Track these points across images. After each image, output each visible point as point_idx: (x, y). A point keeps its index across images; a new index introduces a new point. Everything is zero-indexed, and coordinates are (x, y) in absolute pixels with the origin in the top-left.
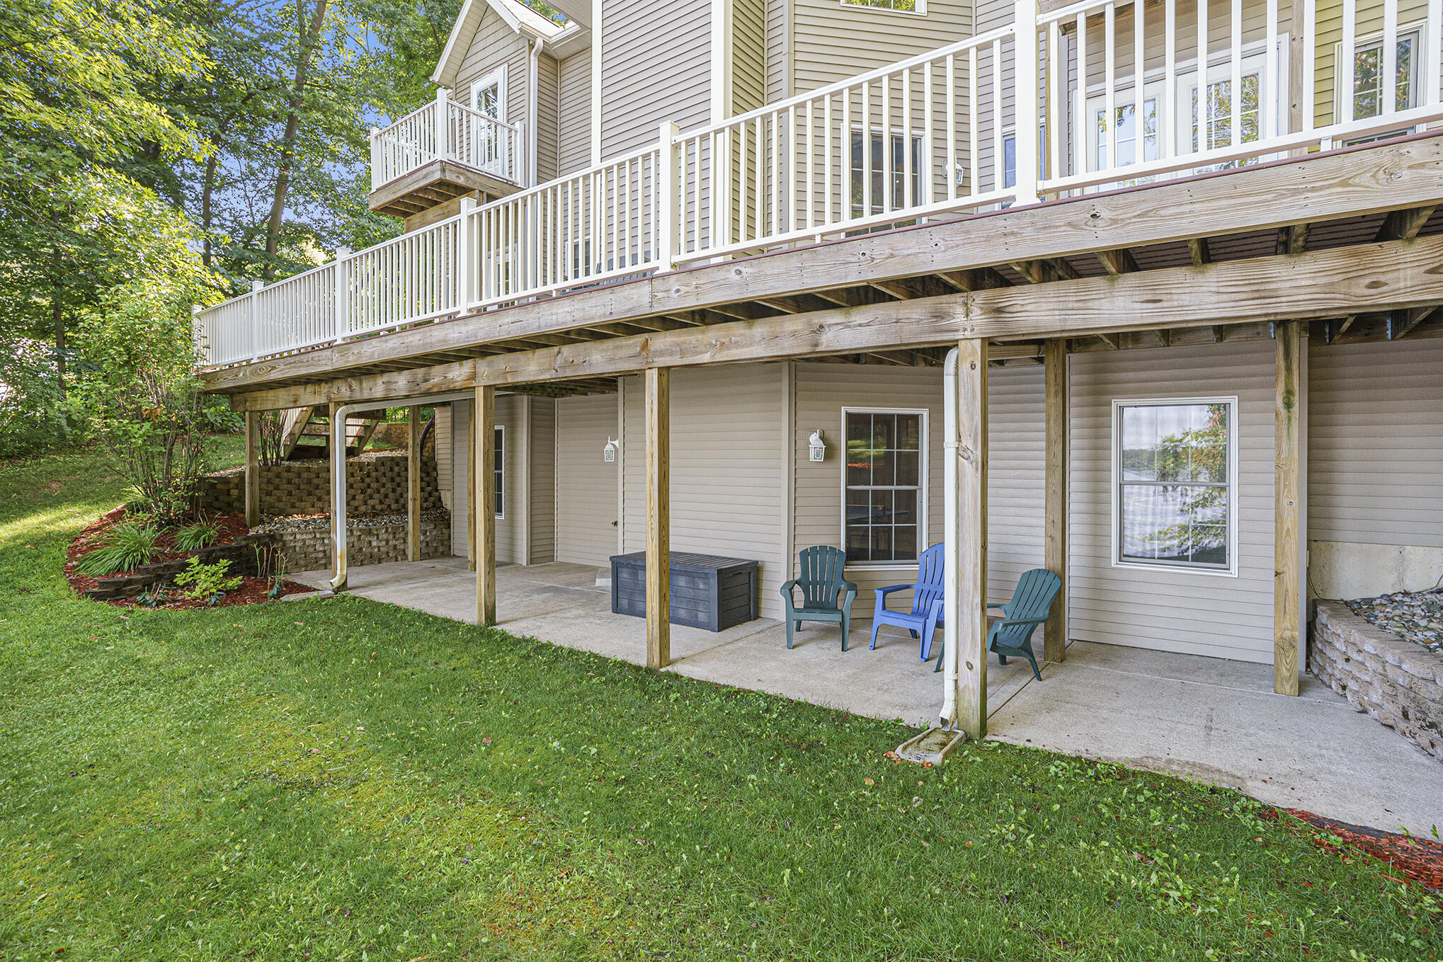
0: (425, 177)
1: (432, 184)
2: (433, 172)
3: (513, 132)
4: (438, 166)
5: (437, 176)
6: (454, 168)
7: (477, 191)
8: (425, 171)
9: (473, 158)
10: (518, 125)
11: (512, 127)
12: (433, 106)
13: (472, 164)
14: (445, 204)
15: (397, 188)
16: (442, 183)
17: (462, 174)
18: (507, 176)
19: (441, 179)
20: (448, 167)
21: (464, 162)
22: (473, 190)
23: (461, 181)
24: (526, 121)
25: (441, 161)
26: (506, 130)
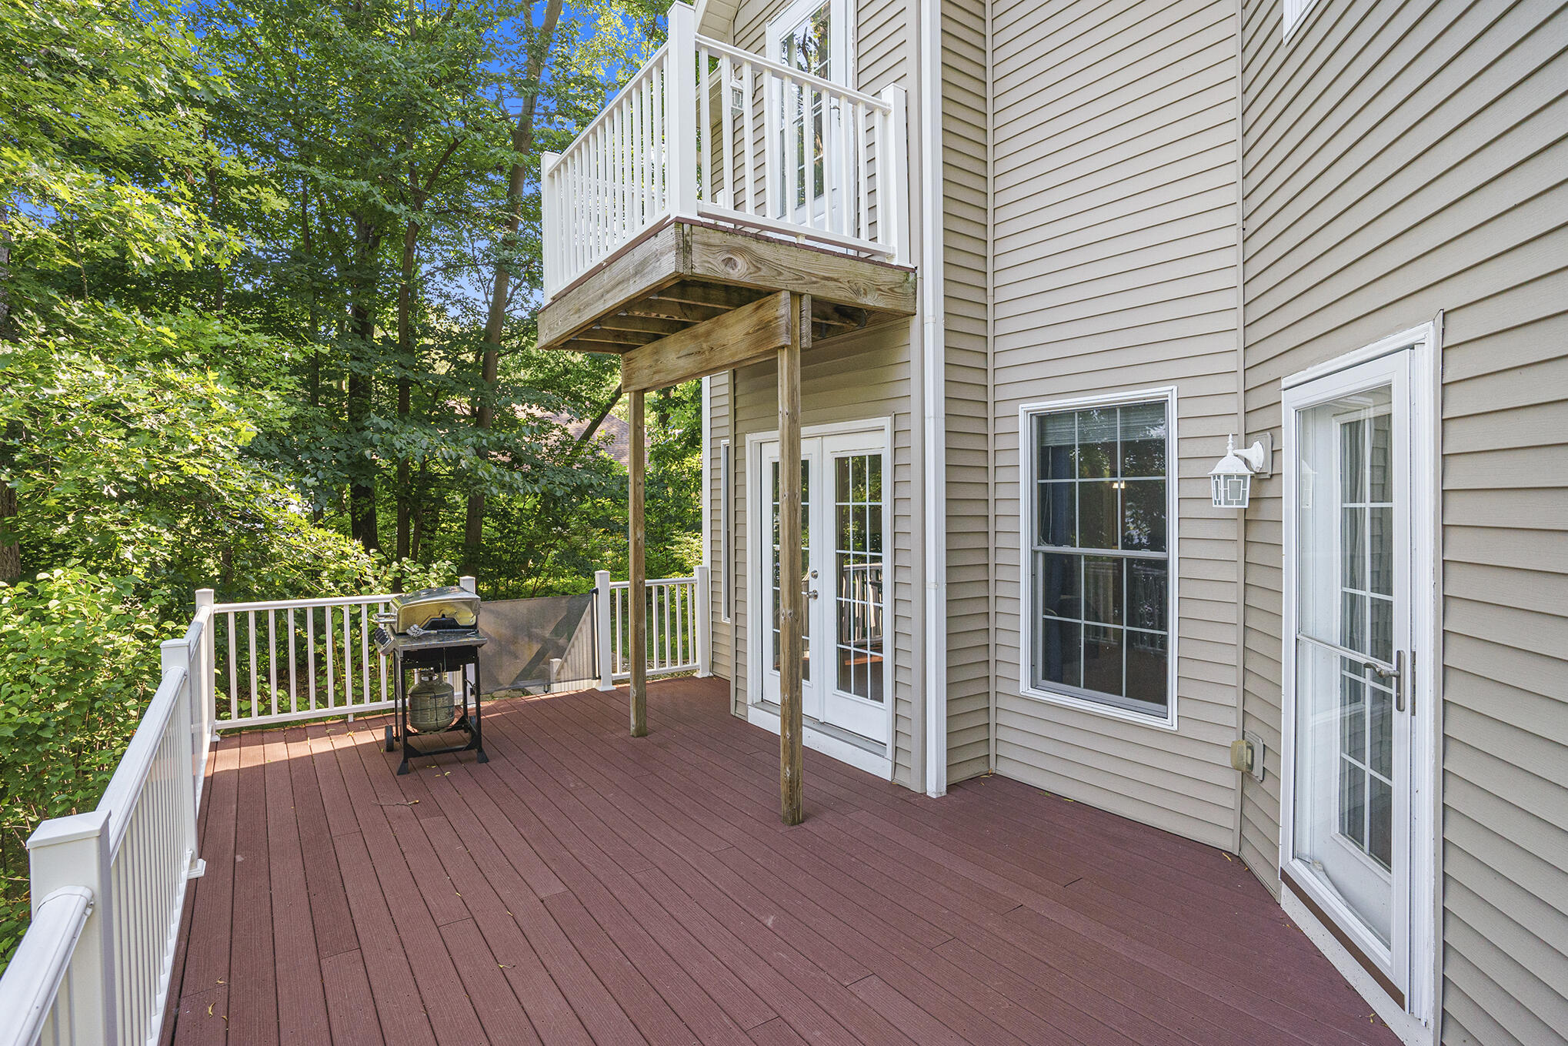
0: (639, 270)
1: (659, 289)
2: (657, 256)
3: (878, 115)
4: (668, 237)
5: (667, 266)
6: (716, 238)
7: (784, 296)
8: (638, 253)
9: (772, 197)
10: (890, 96)
11: (874, 101)
12: (660, 64)
13: (771, 218)
14: (703, 327)
15: (584, 299)
16: (683, 284)
17: (741, 251)
18: (864, 241)
19: (677, 276)
20: (699, 235)
21: (748, 214)
22: (772, 292)
23: (740, 272)
24: (910, 83)
25: (679, 222)
26: (862, 111)
